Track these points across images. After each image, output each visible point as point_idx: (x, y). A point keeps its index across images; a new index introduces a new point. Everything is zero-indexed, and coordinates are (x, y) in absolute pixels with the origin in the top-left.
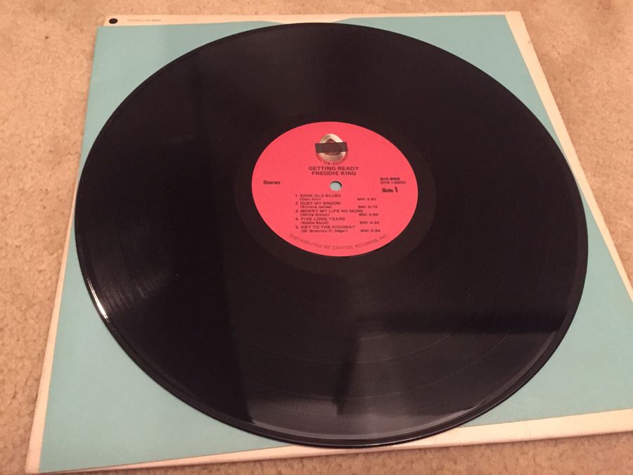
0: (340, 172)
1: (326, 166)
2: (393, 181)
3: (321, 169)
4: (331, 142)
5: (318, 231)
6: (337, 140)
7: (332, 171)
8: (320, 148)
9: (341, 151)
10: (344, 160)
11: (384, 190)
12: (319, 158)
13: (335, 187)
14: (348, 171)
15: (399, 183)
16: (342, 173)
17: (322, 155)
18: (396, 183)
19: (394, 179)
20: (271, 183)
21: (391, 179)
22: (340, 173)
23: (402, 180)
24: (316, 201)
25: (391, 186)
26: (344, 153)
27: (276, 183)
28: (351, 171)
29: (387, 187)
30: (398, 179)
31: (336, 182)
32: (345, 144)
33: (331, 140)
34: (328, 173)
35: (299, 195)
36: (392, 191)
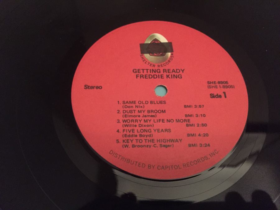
0: (165, 74)
1: (151, 68)
2: (221, 85)
3: (145, 71)
4: (156, 43)
5: (141, 146)
6: (163, 39)
7: (157, 74)
8: (145, 49)
9: (166, 51)
10: (169, 61)
11: (212, 96)
12: (144, 60)
13: (160, 92)
14: (174, 73)
15: (227, 87)
16: (168, 76)
17: (147, 56)
18: (224, 87)
19: (222, 82)
20: (92, 87)
21: (219, 83)
22: (165, 76)
23: (230, 84)
24: (140, 109)
25: (219, 91)
26: (169, 54)
27: (98, 87)
28: (176, 74)
29: (215, 91)
30: (226, 82)
31: (161, 86)
32: (170, 44)
33: (156, 40)
34: (153, 77)
35: (121, 102)
36: (220, 96)
